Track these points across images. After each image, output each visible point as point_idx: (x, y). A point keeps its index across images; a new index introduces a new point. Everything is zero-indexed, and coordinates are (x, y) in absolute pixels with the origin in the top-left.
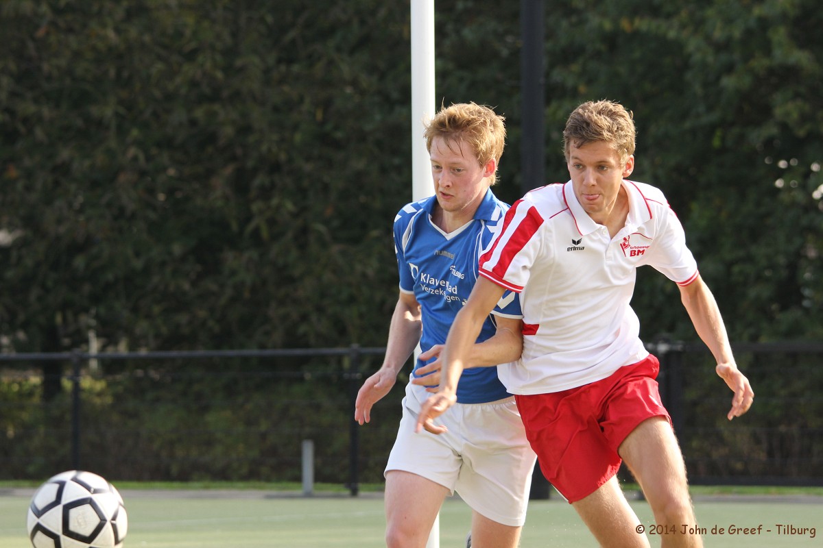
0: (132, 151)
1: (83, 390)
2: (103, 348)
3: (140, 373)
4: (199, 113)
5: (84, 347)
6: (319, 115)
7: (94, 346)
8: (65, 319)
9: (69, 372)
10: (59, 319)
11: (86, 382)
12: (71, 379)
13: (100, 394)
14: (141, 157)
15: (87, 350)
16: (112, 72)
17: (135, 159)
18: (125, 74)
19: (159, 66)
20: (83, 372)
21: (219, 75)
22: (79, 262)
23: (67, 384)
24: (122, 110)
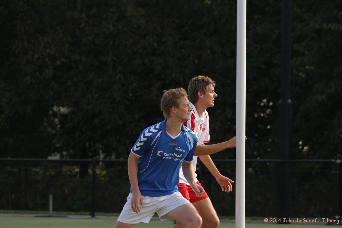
0: (119, 76)
1: (97, 174)
2: (105, 157)
3: (120, 167)
4: (147, 60)
5: (97, 157)
6: (196, 62)
7: (102, 156)
8: (90, 145)
9: (91, 167)
10: (87, 145)
11: (98, 172)
12: (92, 170)
13: (104, 176)
14: (123, 78)
15: (99, 158)
16: (111, 43)
17: (120, 79)
18: (117, 44)
19: (131, 40)
20: (97, 167)
21: (156, 44)
22: (96, 121)
23: (90, 171)
24: (115, 59)
